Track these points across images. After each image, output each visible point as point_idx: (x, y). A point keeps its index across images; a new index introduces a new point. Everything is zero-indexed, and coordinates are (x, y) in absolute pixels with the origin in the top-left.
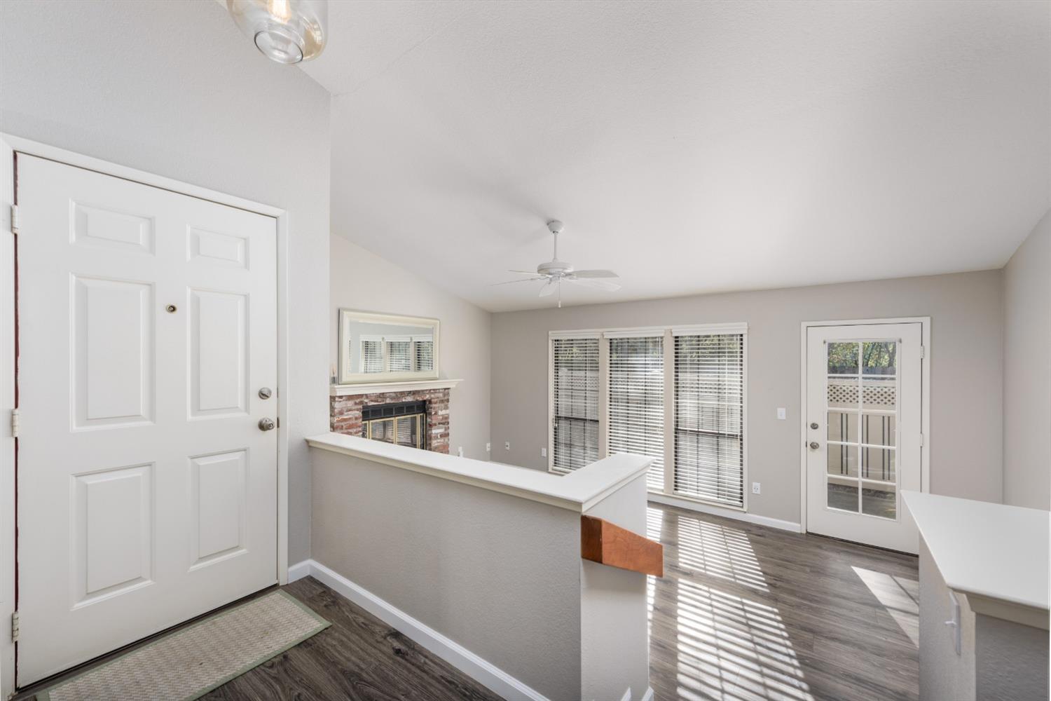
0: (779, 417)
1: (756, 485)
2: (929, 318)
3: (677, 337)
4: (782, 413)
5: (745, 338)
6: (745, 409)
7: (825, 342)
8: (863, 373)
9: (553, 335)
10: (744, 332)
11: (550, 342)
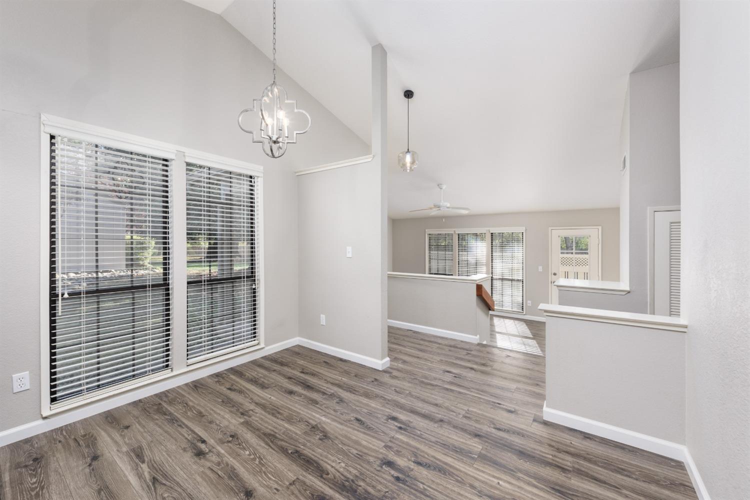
0: (540, 271)
1: (529, 302)
2: (601, 227)
3: (492, 233)
4: (540, 269)
5: (524, 234)
6: (524, 267)
7: (559, 236)
8: (575, 250)
9: (428, 231)
10: (524, 232)
11: (427, 235)
